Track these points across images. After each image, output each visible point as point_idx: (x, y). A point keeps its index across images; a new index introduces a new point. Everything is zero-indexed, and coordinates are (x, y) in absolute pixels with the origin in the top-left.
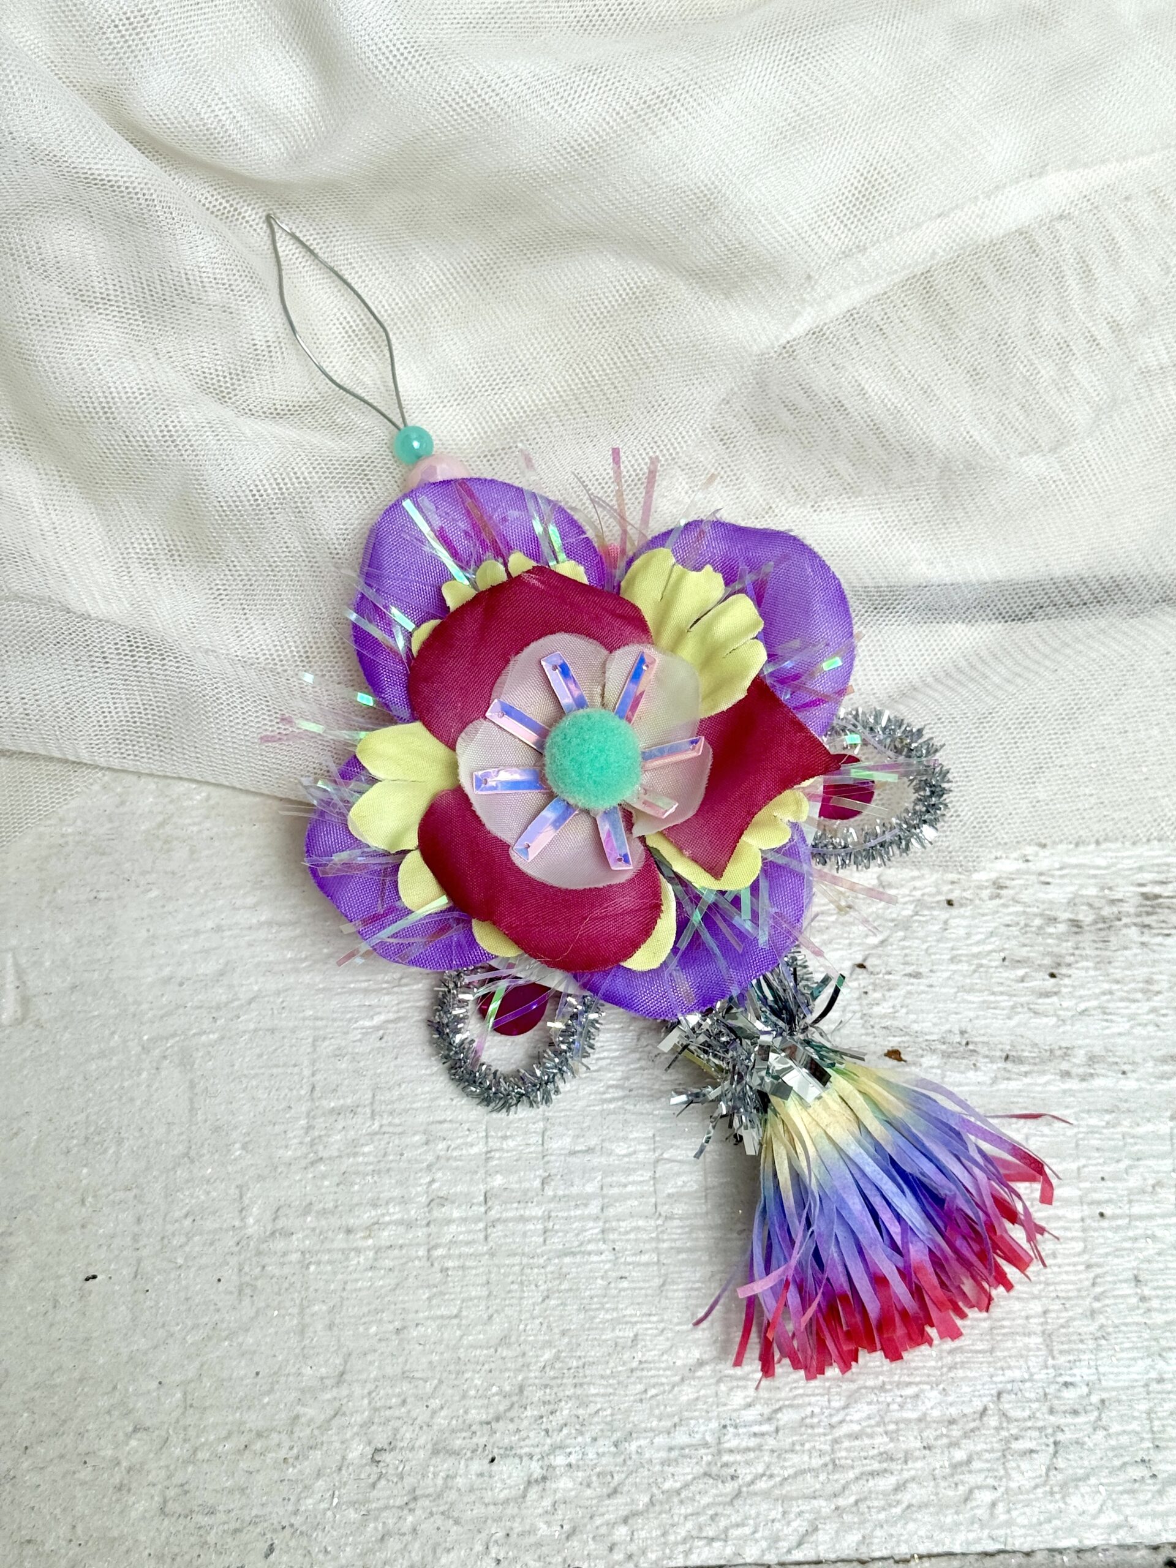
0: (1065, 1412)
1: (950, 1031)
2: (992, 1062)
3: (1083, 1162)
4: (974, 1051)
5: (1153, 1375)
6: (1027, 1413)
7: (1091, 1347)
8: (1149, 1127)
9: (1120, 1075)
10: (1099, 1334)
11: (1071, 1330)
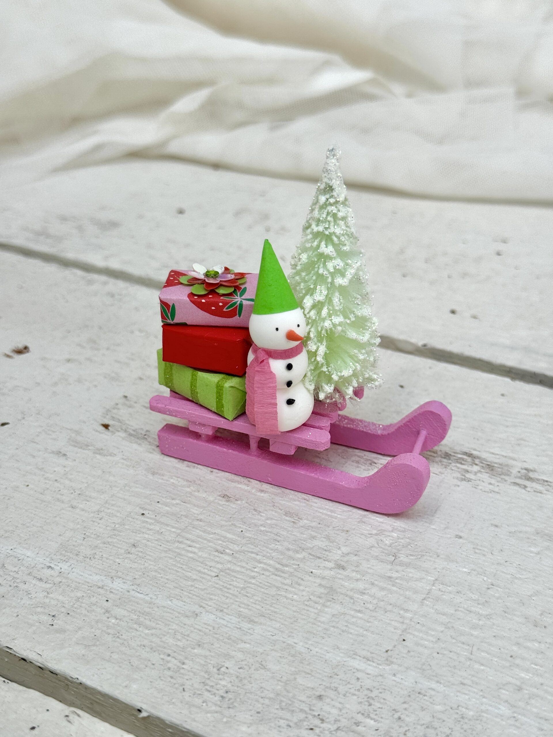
0: (35, 577)
1: (142, 429)
2: (150, 445)
3: (155, 492)
4: (146, 439)
5: (100, 584)
6: (16, 569)
7: (79, 559)
8: (204, 495)
9: (209, 472)
10: (90, 556)
11: (77, 548)
